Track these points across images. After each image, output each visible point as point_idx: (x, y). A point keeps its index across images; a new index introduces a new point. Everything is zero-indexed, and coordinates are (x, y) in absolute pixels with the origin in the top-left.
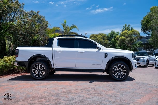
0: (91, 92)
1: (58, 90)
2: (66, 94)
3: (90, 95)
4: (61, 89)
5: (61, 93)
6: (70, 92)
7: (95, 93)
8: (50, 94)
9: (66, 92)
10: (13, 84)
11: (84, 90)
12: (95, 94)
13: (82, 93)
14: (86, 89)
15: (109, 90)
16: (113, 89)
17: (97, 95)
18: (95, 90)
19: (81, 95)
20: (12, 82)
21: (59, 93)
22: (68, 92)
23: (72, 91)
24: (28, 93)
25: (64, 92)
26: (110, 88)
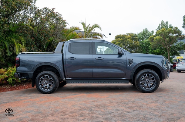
0: (129, 105)
1: (89, 103)
2: (100, 107)
3: (129, 108)
4: (92, 102)
5: (95, 107)
6: (104, 106)
7: (135, 106)
8: (81, 108)
9: (99, 106)
10: (32, 97)
11: (121, 103)
12: (136, 108)
13: (119, 107)
14: (122, 101)
15: (151, 103)
16: (156, 101)
17: (138, 108)
18: (133, 102)
19: (118, 109)
20: (30, 95)
21: (92, 107)
22: (102, 105)
23: (106, 104)
24: (55, 108)
25: (97, 105)
26: (152, 101)
